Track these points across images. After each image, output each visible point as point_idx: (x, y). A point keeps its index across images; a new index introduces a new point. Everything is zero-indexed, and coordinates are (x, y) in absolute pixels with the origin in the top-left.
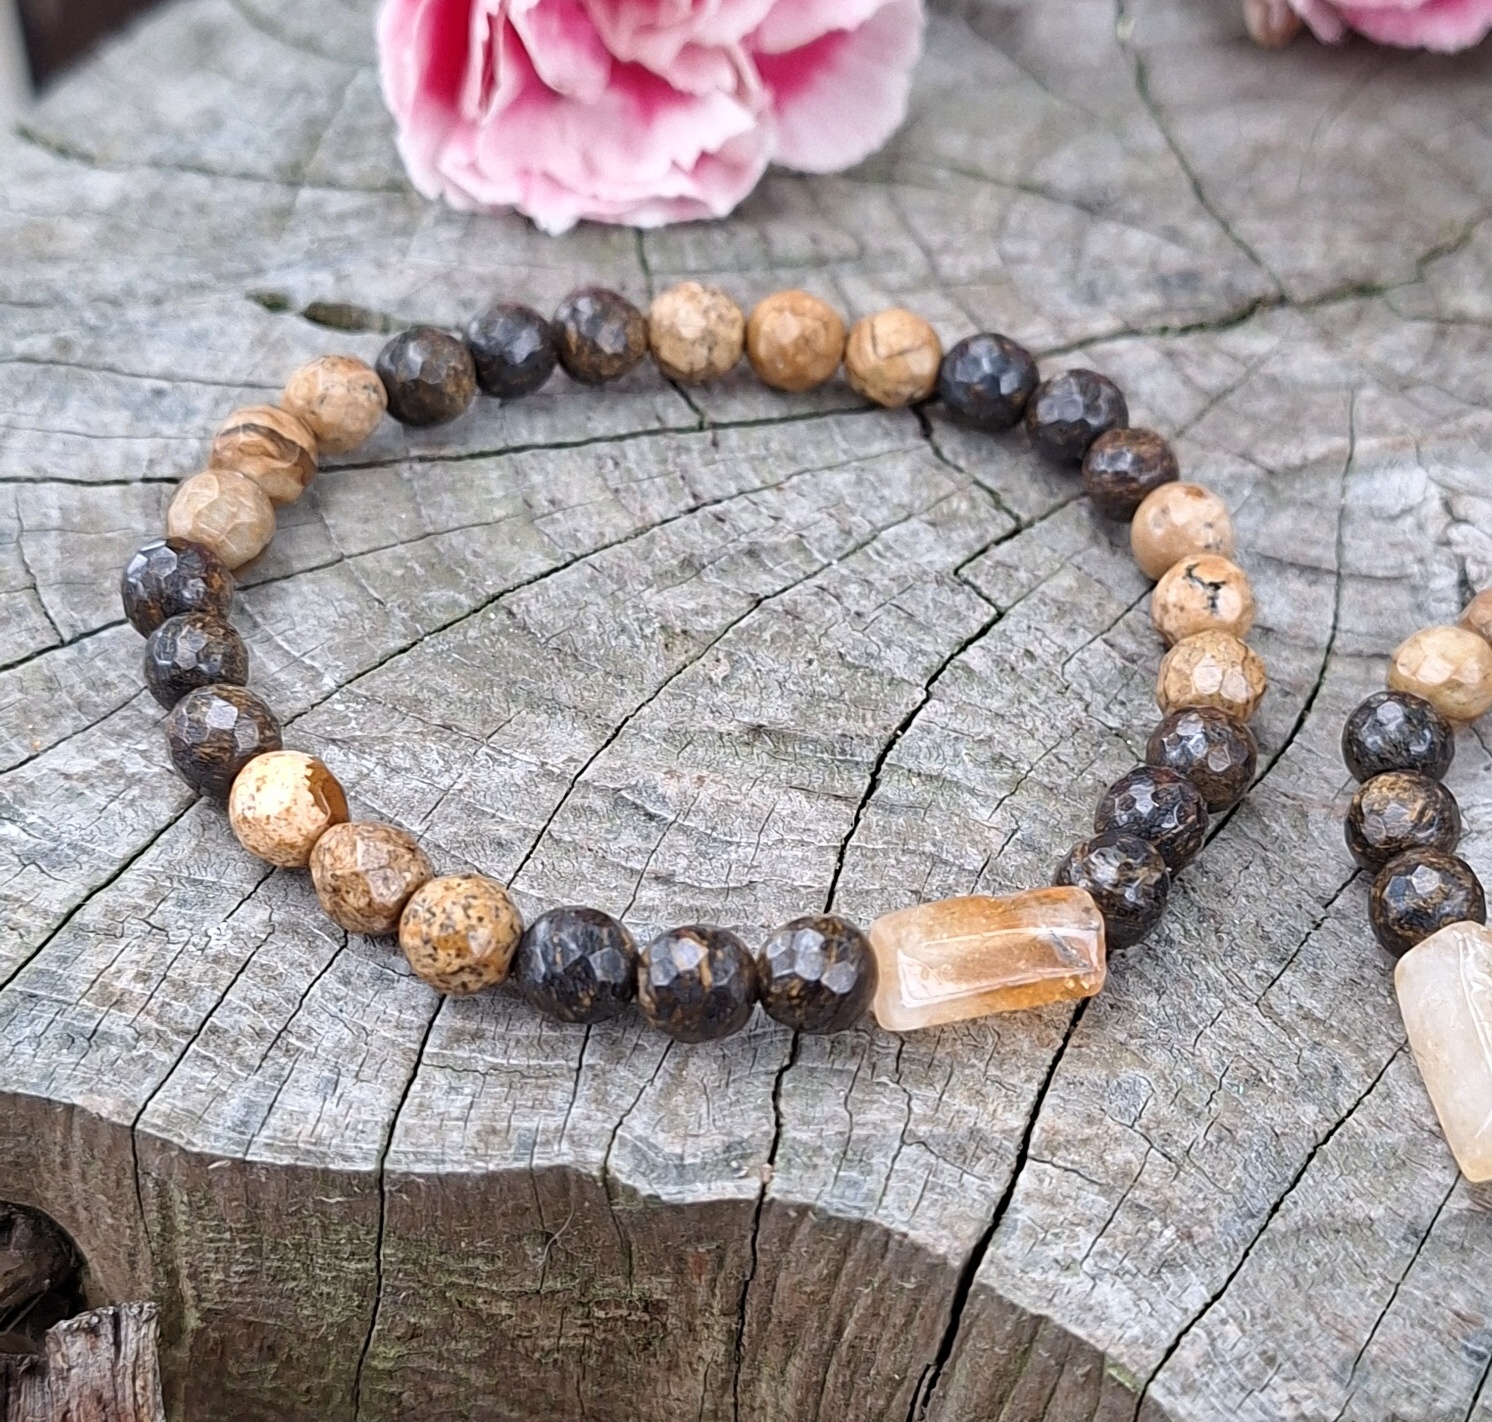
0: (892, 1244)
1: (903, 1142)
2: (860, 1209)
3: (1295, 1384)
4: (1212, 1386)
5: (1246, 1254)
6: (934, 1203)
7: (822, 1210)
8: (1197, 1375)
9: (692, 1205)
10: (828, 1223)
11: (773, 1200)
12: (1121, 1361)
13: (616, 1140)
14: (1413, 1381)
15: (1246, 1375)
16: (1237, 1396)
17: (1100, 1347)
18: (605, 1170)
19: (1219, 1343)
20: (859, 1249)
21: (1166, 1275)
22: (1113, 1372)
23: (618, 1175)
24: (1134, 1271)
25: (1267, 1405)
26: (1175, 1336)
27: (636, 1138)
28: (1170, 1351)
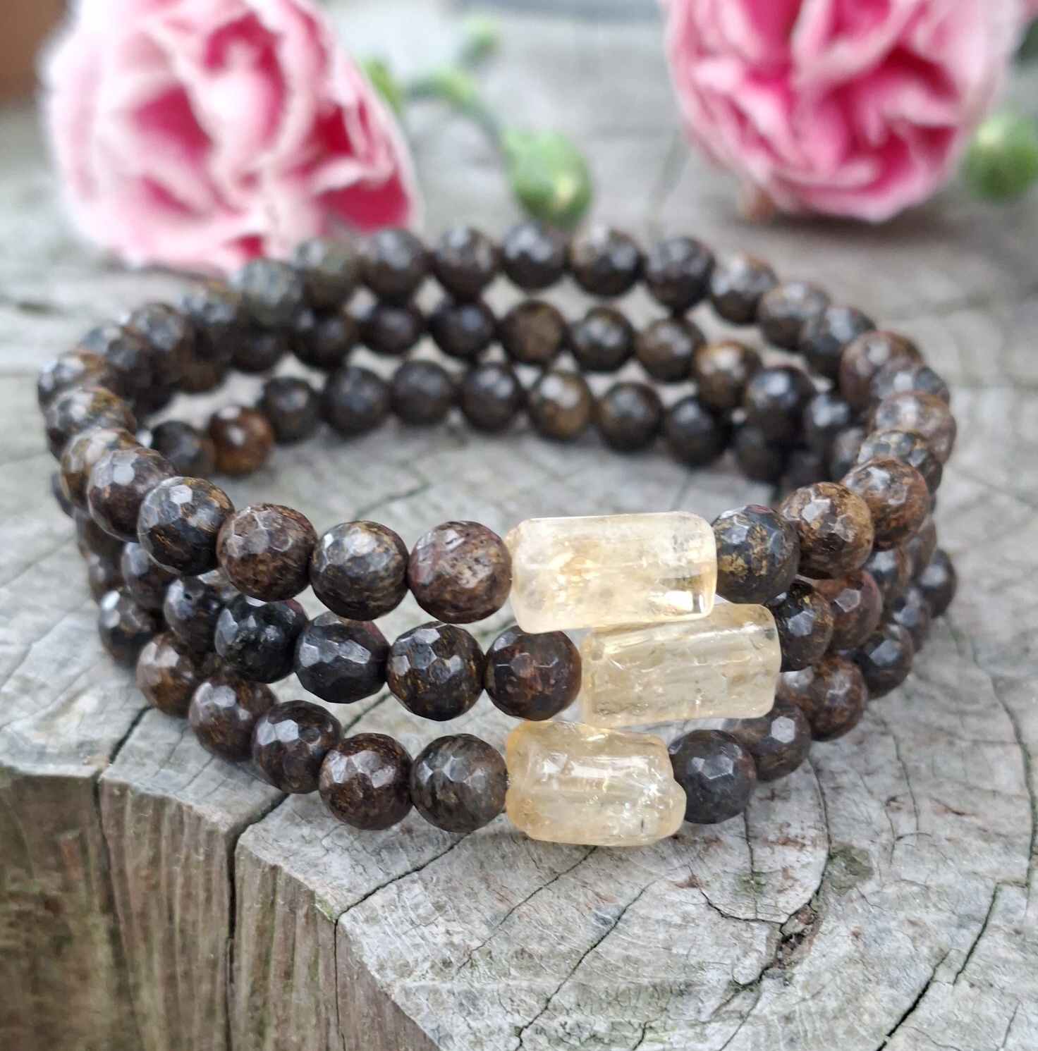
0: (186, 819)
3: (454, 923)
4: (390, 920)
5: (451, 848)
8: (380, 912)
10: (142, 801)
14: (546, 931)
15: (418, 916)
16: (407, 926)
19: (405, 895)
20: (166, 827)
21: (384, 854)
24: (360, 848)
25: (427, 935)
26: (373, 888)
28: (366, 897)
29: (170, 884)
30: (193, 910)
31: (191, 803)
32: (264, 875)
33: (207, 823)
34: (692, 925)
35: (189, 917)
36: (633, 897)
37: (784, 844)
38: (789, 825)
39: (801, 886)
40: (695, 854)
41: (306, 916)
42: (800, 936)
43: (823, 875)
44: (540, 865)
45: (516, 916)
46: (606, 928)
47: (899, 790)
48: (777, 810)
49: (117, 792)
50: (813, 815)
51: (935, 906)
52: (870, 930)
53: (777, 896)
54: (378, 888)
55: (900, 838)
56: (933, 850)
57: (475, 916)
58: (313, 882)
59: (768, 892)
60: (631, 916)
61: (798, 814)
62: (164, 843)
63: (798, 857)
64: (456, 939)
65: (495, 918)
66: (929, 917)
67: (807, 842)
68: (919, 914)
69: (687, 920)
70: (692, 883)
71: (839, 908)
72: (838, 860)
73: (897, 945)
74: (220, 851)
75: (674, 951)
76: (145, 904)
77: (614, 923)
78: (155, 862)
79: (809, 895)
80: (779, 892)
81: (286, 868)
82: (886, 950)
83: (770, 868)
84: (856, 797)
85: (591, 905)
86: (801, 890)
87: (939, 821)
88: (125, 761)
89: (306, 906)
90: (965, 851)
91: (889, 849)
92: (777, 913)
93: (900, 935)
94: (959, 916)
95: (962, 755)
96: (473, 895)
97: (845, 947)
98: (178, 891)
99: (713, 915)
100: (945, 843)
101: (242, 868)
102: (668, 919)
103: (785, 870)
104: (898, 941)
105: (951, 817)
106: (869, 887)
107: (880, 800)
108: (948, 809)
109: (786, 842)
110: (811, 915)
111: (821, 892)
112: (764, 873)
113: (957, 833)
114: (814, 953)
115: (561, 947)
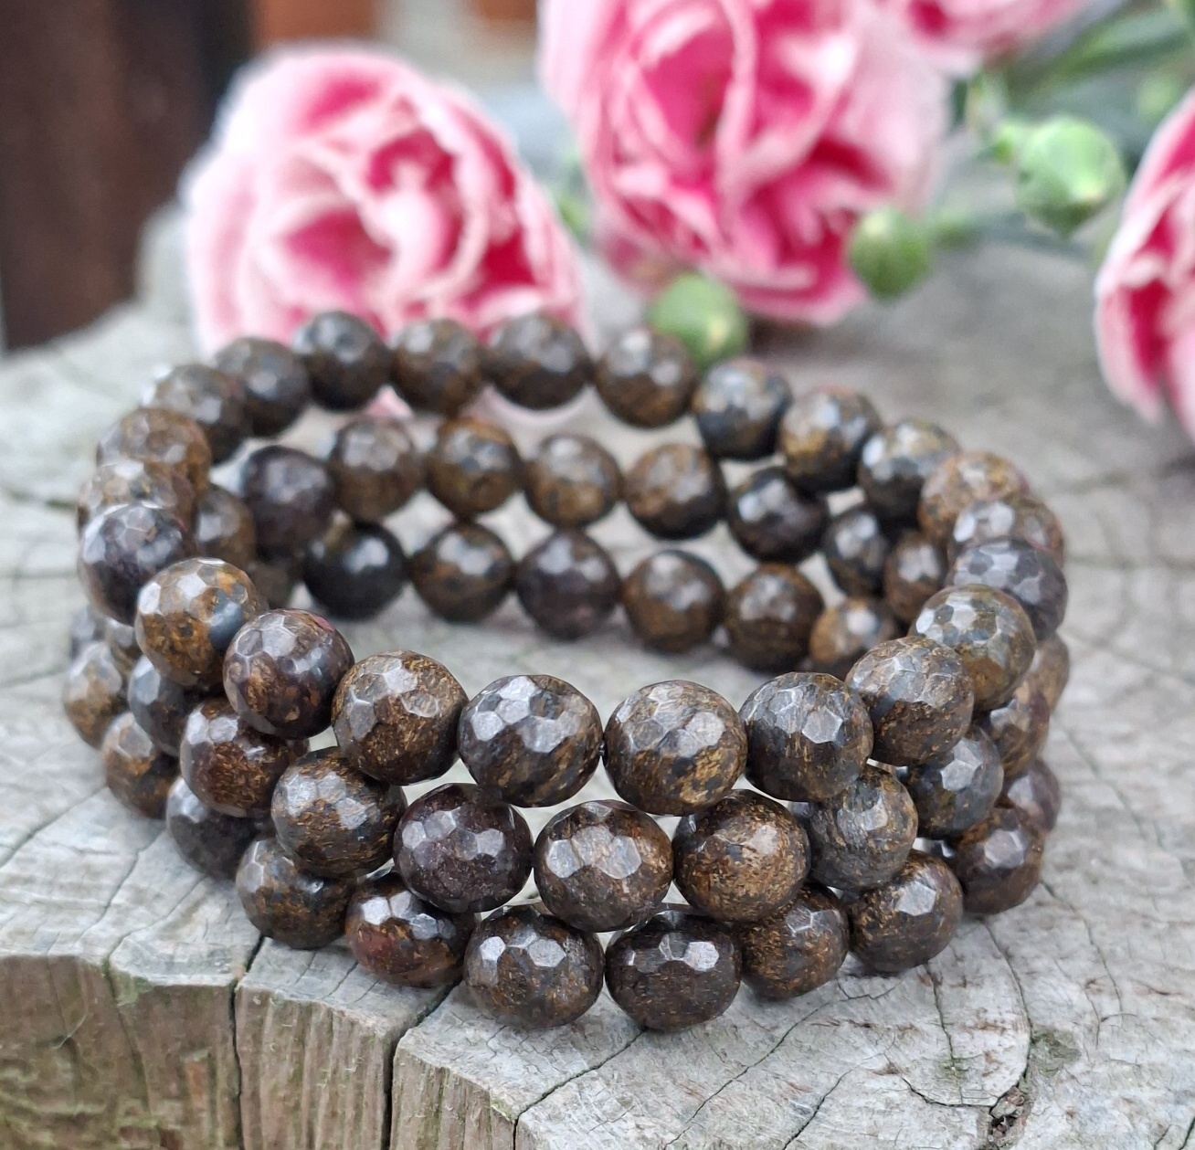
29: (313, 1104)
30: (337, 1133)
31: (343, 1008)
32: (429, 1080)
33: (361, 1029)
34: (897, 1110)
35: (333, 1142)
36: (830, 1086)
37: (984, 1028)
38: (986, 1011)
39: (1007, 1068)
40: (890, 1043)
41: (479, 1121)
42: (1011, 1118)
43: (1028, 1058)
44: (726, 1060)
45: (708, 1109)
46: (805, 1118)
47: (1098, 972)
48: (971, 996)
49: (257, 1002)
50: (1009, 1000)
51: (1148, 1084)
52: (1085, 1110)
53: (984, 1079)
54: (556, 1087)
55: (1104, 1019)
56: (1140, 1030)
57: (664, 1110)
58: (486, 1083)
59: (971, 1077)
60: (831, 1105)
61: (994, 1000)
62: (308, 1057)
63: (999, 1042)
64: (648, 1134)
65: (686, 1112)
66: (1145, 1095)
67: (1008, 1026)
68: (1132, 1092)
69: (891, 1106)
70: (891, 1070)
71: (1050, 1089)
72: (1041, 1043)
73: (1114, 1123)
74: (377, 1058)
75: (881, 1137)
76: (281, 1133)
77: (813, 1113)
78: (296, 1079)
79: (1016, 1077)
80: (985, 1075)
81: (455, 1070)
82: (1103, 1129)
83: (971, 1053)
84: (1054, 981)
85: (787, 1096)
86: (1008, 1072)
87: (1143, 1002)
88: (261, 968)
89: (479, 1110)
90: (1174, 1031)
91: (1095, 1030)
92: (984, 1096)
93: (1116, 1113)
94: (1176, 1093)
95: (1158, 937)
96: (659, 1089)
97: (1060, 1126)
98: (322, 1111)
99: (918, 1101)
100: (1152, 1022)
101: (401, 1076)
102: (871, 1106)
103: (987, 1055)
104: (1114, 1119)
105: (1155, 997)
106: (1078, 1068)
107: (1078, 983)
108: (1151, 990)
109: (985, 1027)
110: (1021, 1096)
111: (1029, 1075)
112: (964, 1059)
113: (1164, 1013)
114: (1028, 1134)
115: (761, 1138)
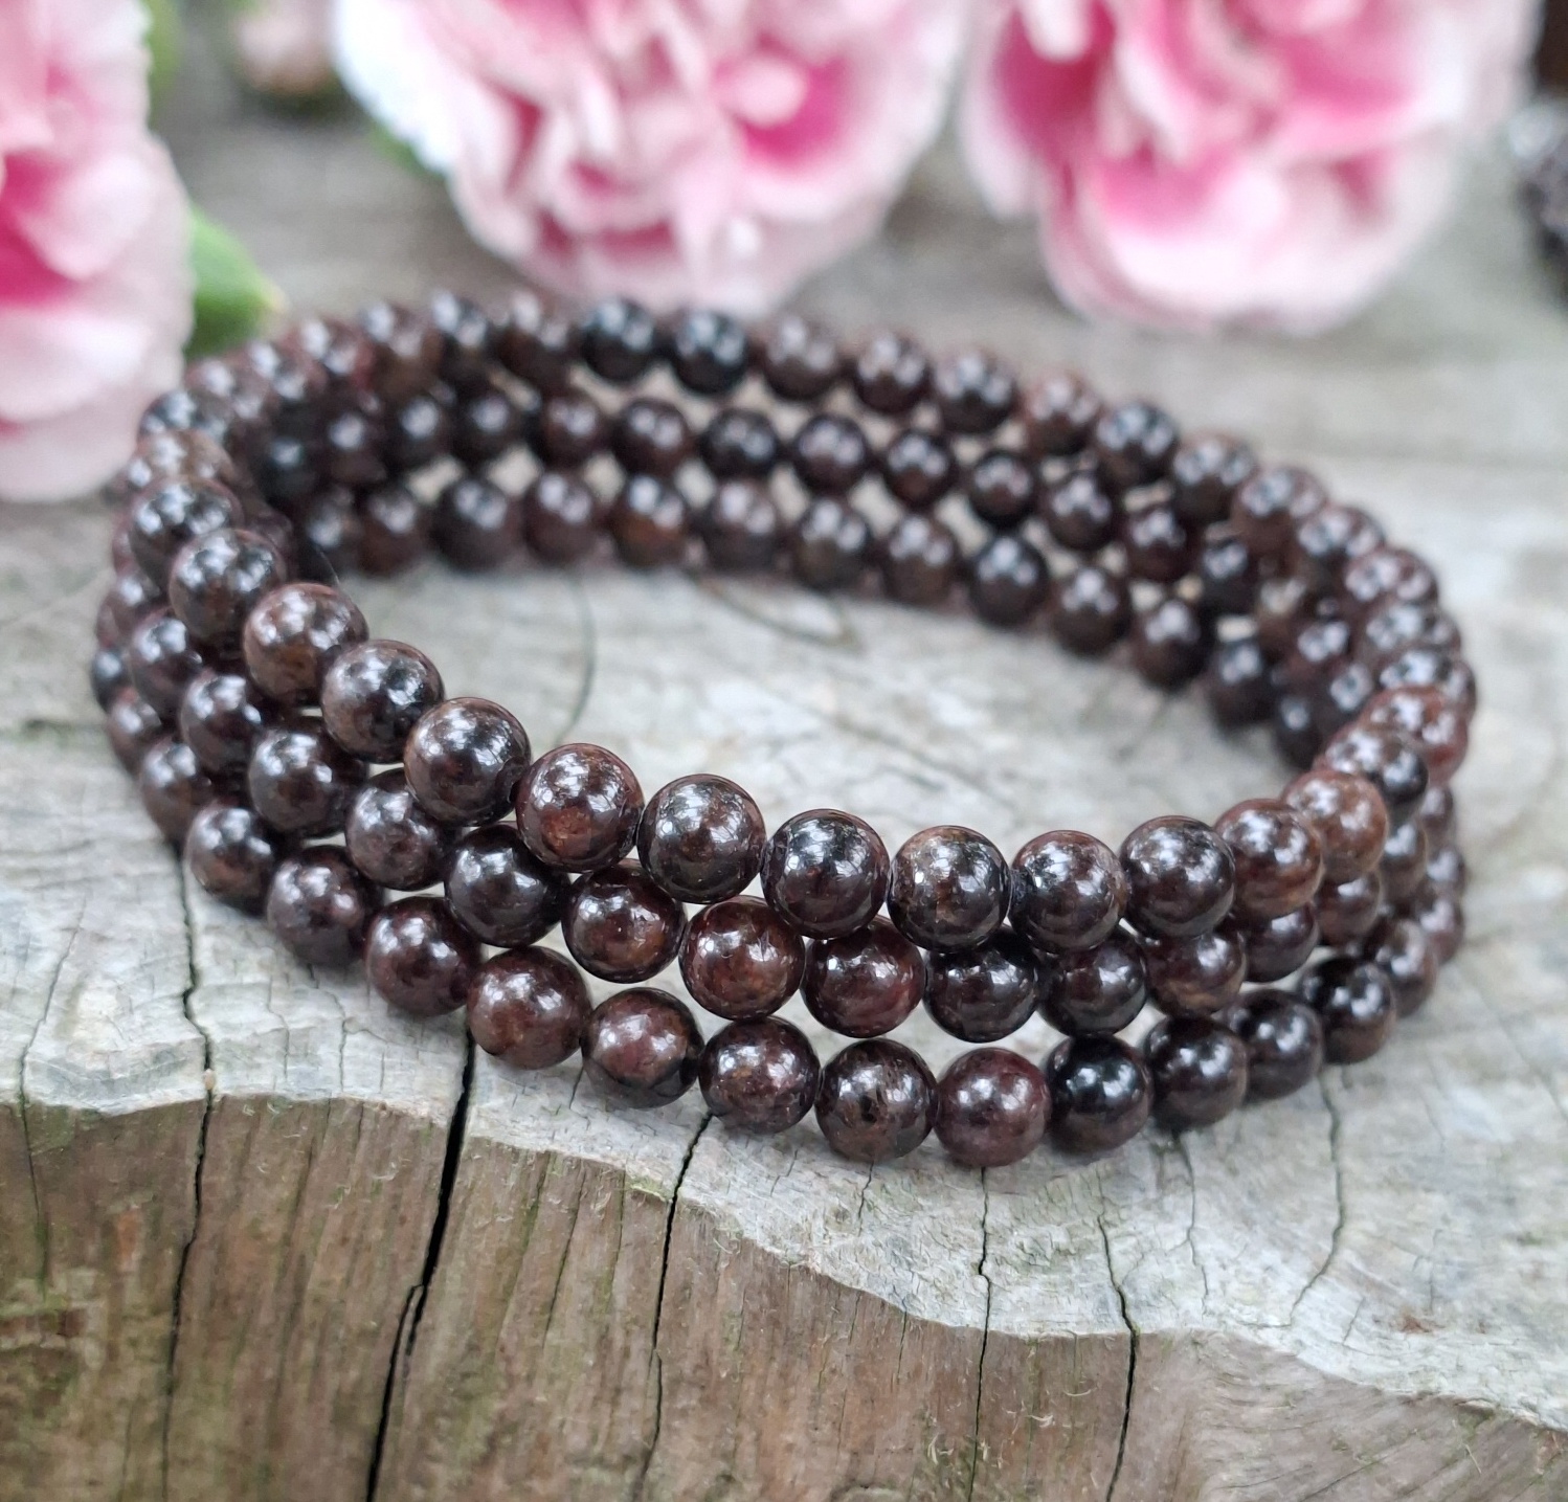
1: (345, 1032)
2: (324, 1091)
6: (396, 1078)
7: (282, 1098)
9: (134, 1115)
11: (224, 1098)
12: (643, 1174)
13: (27, 1069)
17: (618, 1165)
18: (23, 1097)
22: (639, 1187)
23: (41, 1098)
27: (49, 1061)
